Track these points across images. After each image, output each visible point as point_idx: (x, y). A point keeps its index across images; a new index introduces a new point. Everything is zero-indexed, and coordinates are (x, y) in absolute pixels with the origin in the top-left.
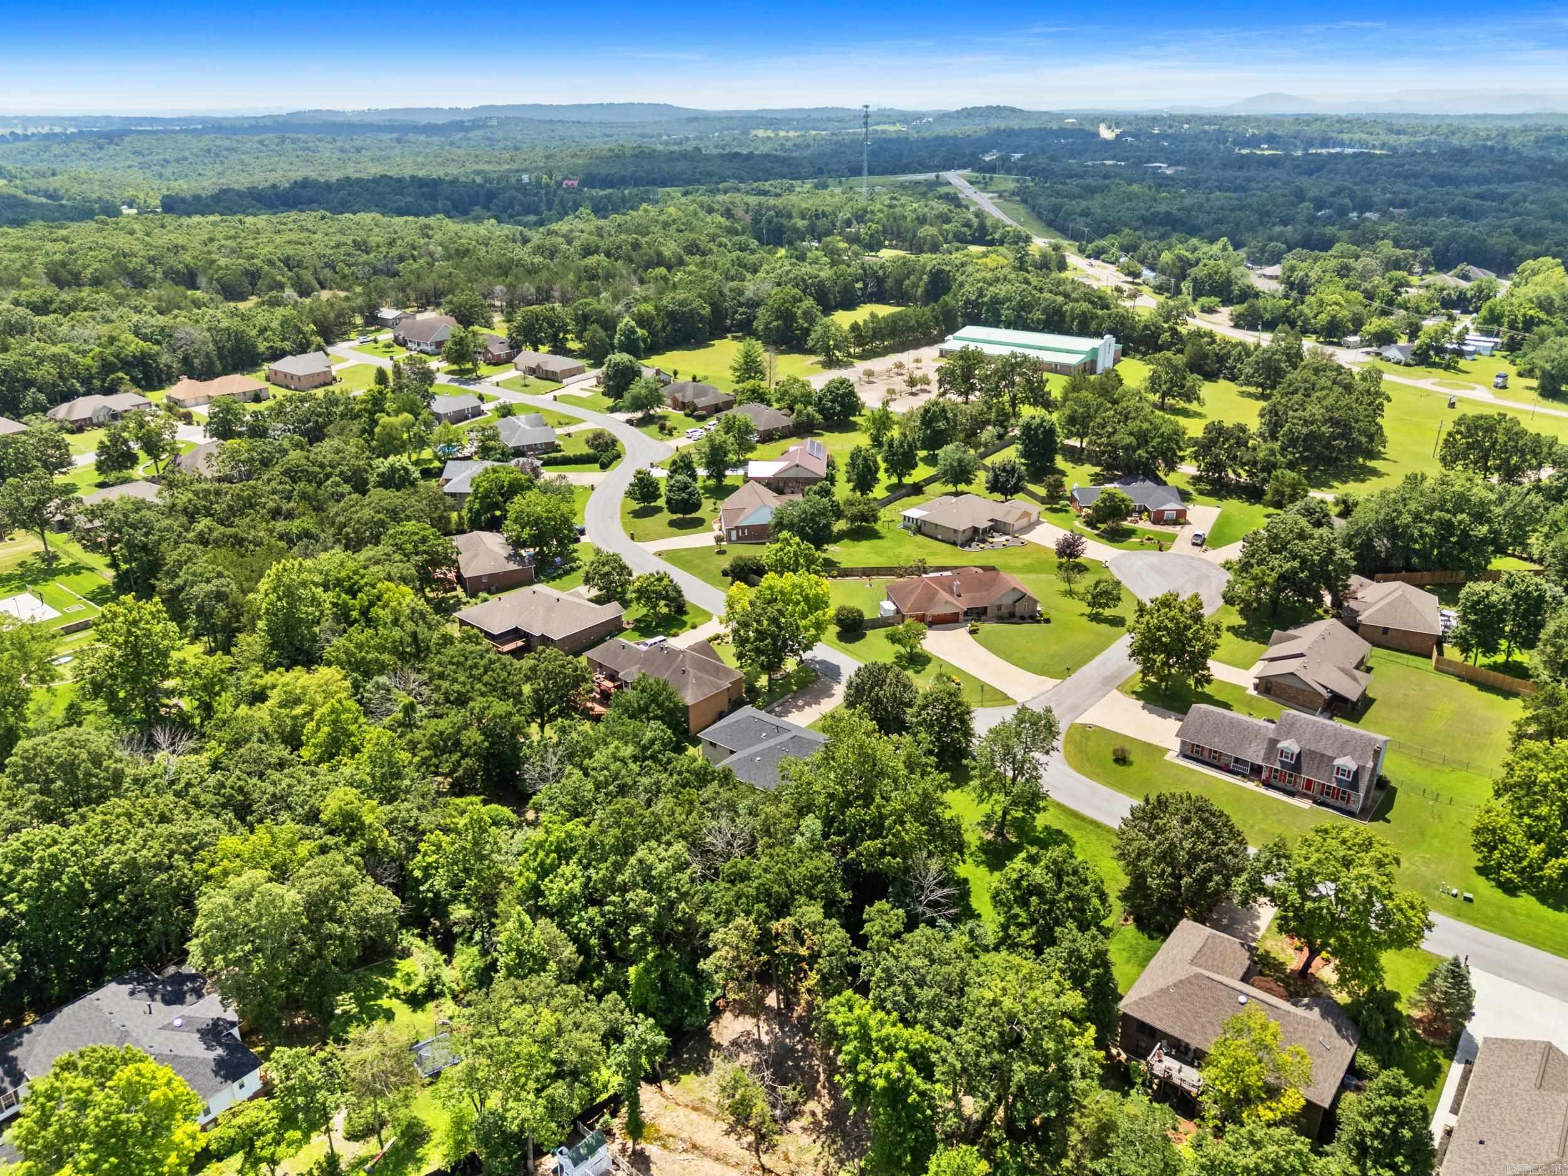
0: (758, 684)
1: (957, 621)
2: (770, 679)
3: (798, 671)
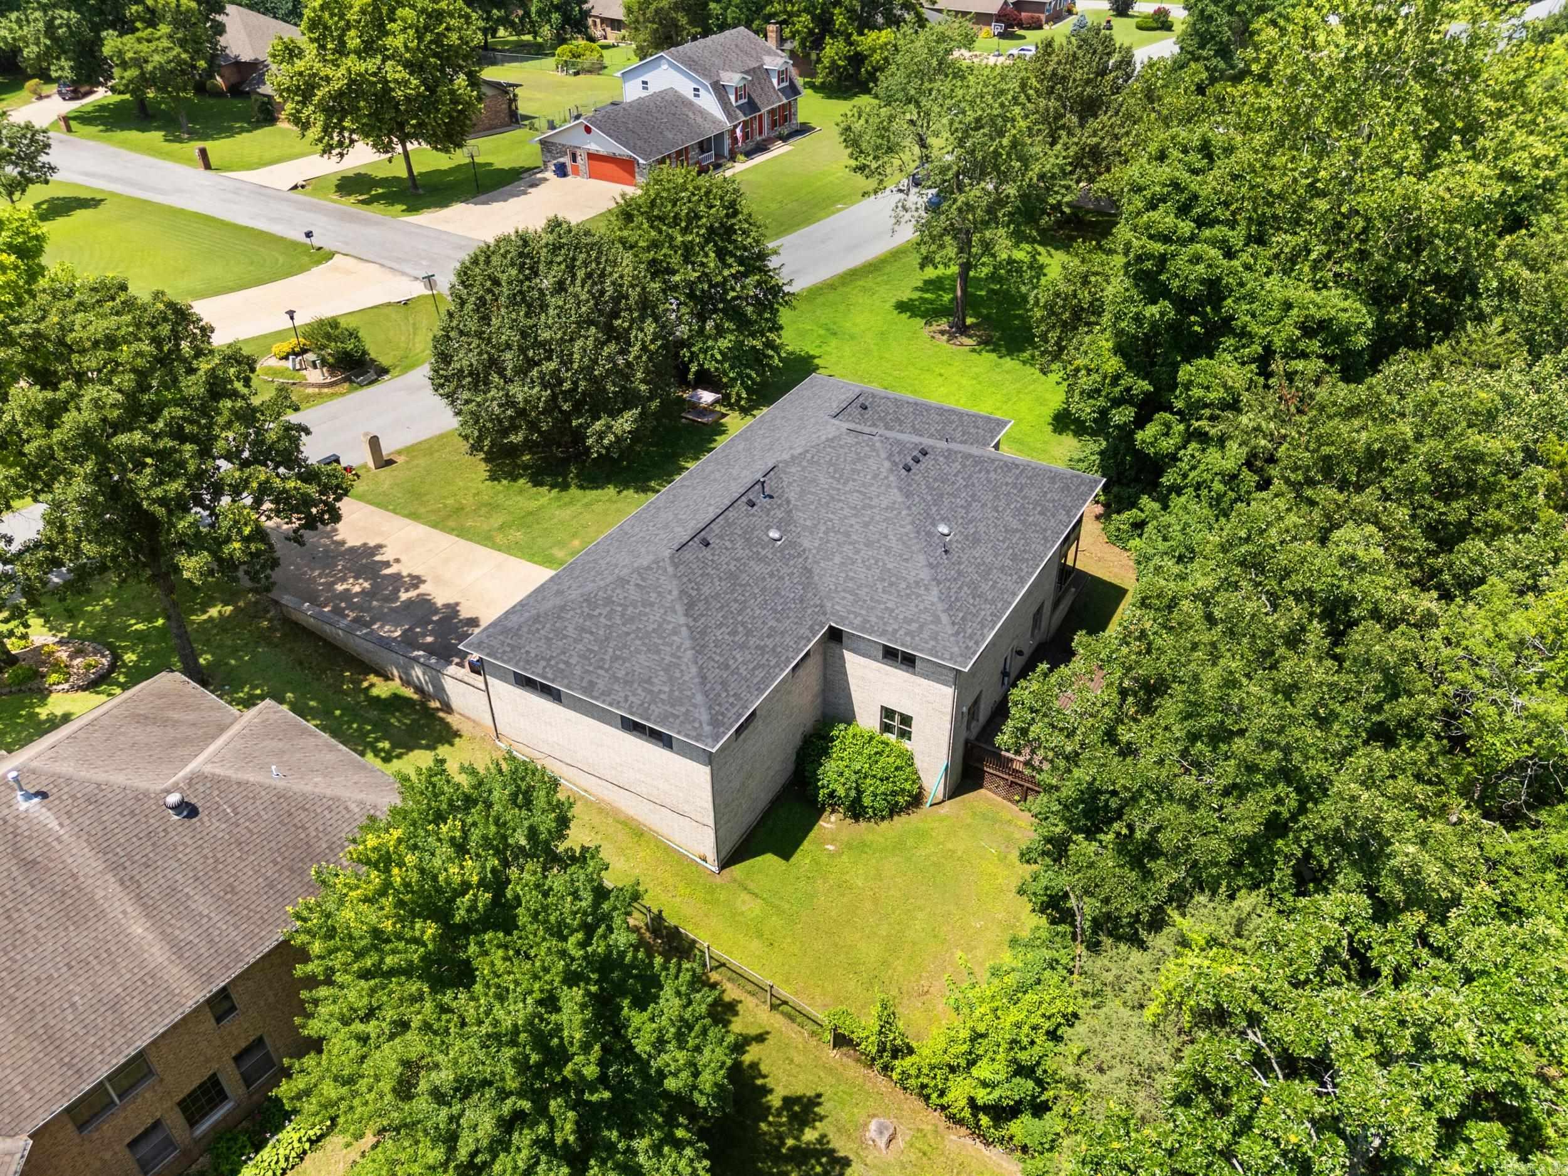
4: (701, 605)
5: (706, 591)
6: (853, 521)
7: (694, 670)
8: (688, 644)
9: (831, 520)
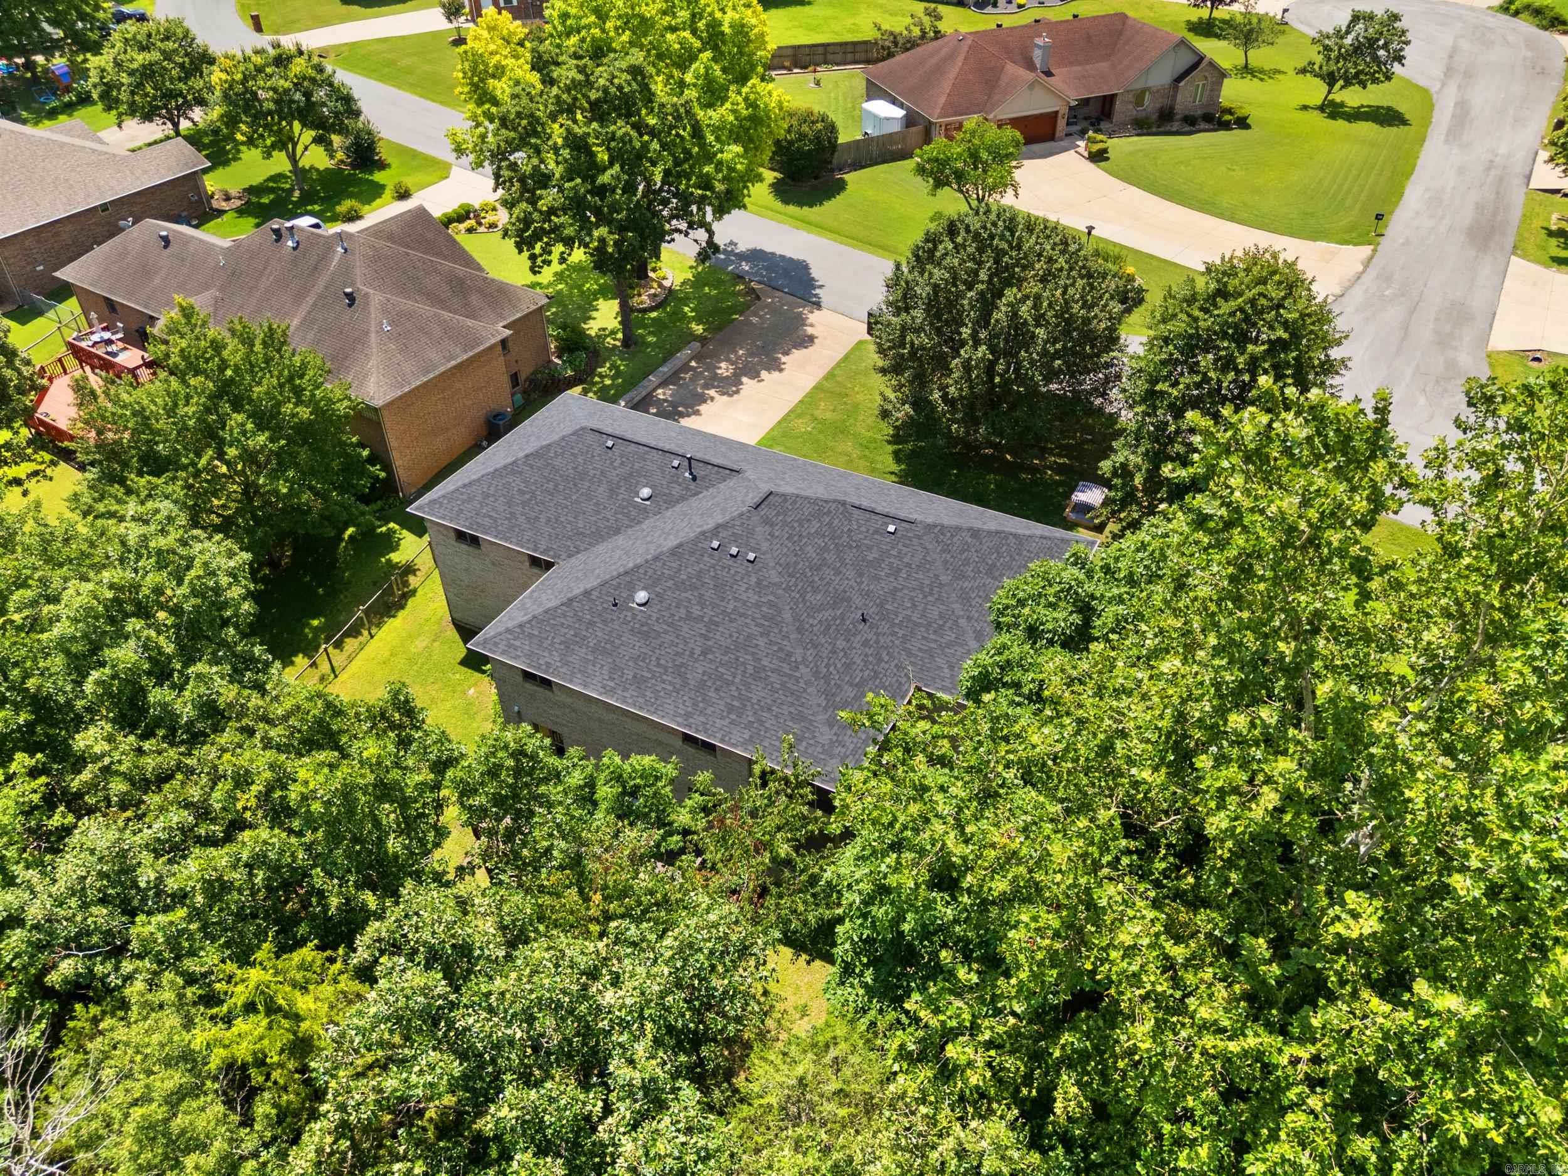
0: (592, 328)
1: (1051, 137)
2: (626, 311)
3: (698, 282)
4: (541, 463)
5: (558, 462)
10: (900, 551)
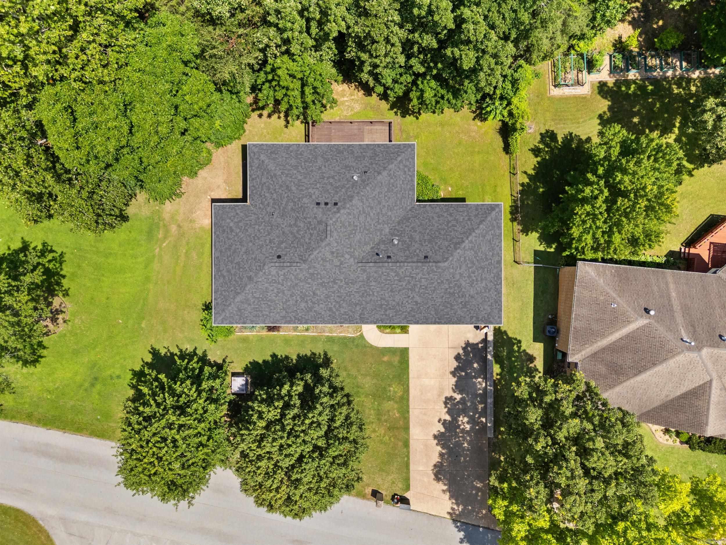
4: (454, 240)
5: (447, 244)
6: (372, 214)
7: (481, 226)
8: (474, 234)
9: (374, 225)
10: (272, 250)
